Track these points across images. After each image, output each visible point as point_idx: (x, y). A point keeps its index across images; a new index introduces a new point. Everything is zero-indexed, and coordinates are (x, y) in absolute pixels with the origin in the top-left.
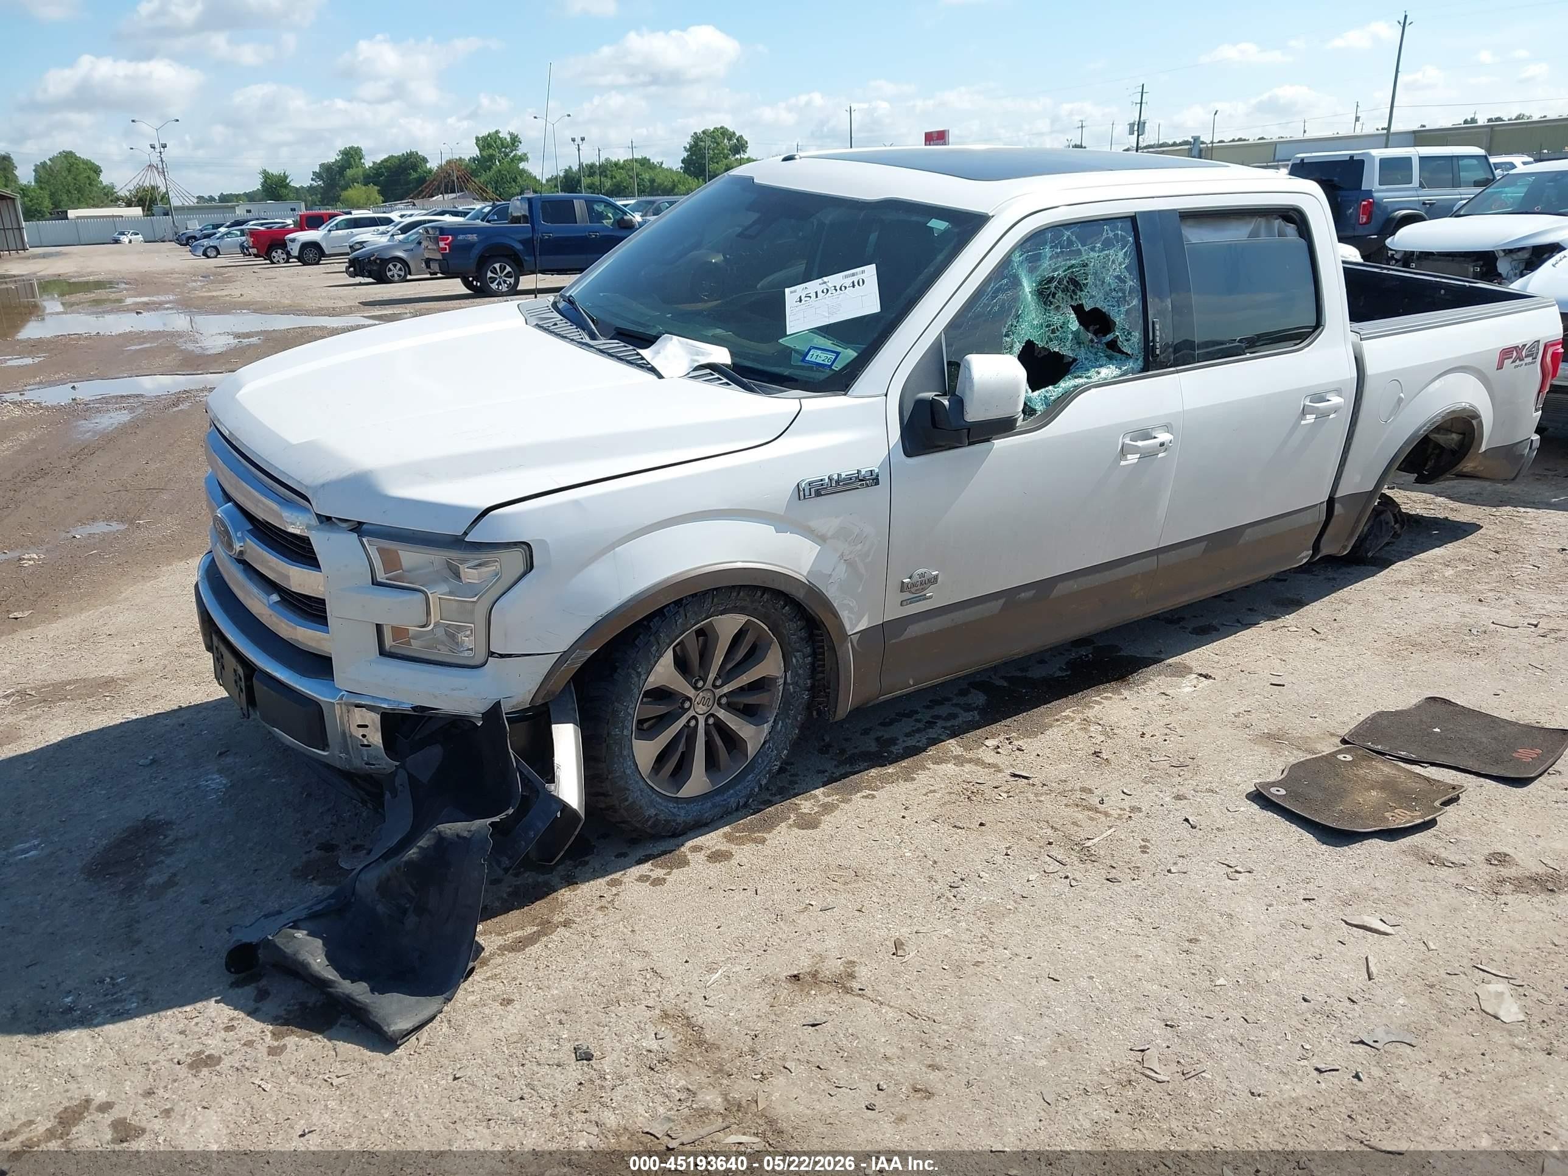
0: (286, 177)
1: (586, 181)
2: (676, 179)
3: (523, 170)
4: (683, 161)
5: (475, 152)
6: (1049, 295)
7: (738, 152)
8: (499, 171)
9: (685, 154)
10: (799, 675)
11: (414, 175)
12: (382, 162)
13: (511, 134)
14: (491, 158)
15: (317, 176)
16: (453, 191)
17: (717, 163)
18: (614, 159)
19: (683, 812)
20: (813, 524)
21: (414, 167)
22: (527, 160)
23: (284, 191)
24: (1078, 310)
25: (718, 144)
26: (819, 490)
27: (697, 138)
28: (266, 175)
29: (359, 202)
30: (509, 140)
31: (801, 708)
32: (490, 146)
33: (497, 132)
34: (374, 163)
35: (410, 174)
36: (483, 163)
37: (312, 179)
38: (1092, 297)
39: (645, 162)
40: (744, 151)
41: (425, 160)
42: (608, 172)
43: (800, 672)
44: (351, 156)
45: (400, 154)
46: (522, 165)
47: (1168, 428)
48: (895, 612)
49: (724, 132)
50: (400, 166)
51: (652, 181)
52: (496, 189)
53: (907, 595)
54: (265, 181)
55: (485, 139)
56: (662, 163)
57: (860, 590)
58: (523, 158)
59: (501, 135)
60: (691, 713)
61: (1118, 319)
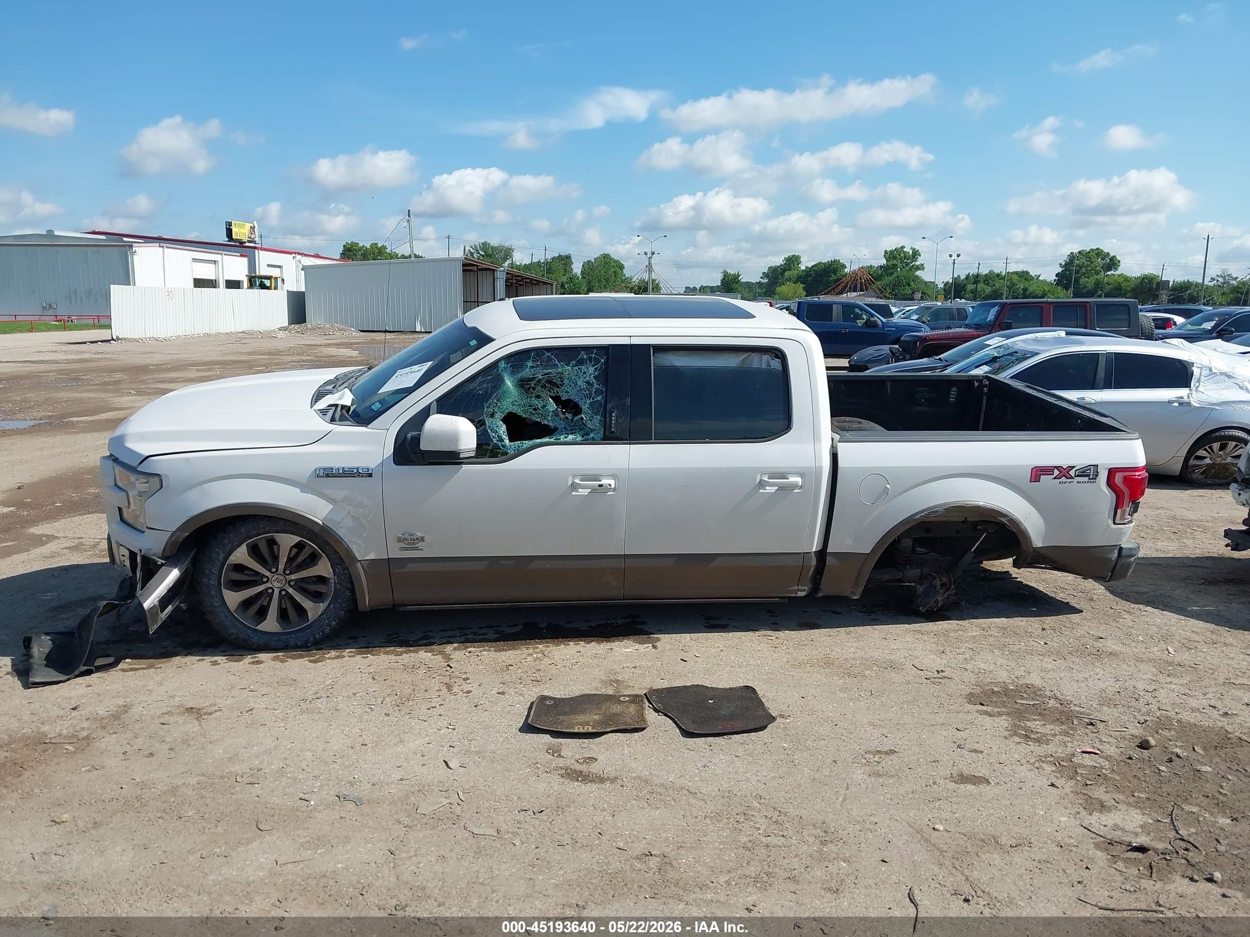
0: (739, 276)
1: (970, 287)
2: (1046, 289)
3: (917, 277)
4: (1057, 275)
5: (883, 262)
6: (530, 388)
7: (1110, 270)
8: (898, 277)
9: (1060, 270)
10: (342, 579)
11: (834, 277)
12: (813, 266)
13: (913, 249)
14: (894, 266)
15: (765, 275)
16: (855, 291)
17: (1088, 278)
18: (997, 271)
19: (256, 638)
20: (326, 491)
21: (835, 271)
22: (923, 269)
23: (736, 286)
24: (557, 400)
25: (1092, 262)
26: (329, 474)
27: (1072, 257)
28: (726, 274)
29: (787, 295)
30: (911, 253)
31: (345, 599)
32: (895, 258)
33: (903, 247)
34: (807, 267)
35: (831, 276)
36: (887, 270)
37: (761, 278)
38: (567, 392)
39: (1024, 275)
40: (1116, 269)
41: (844, 266)
42: (990, 281)
43: (343, 577)
44: (792, 261)
45: (826, 261)
46: (918, 273)
47: (613, 476)
48: (395, 552)
49: (1099, 253)
50: (825, 270)
51: (1025, 290)
52: (893, 290)
53: (402, 545)
54: (724, 279)
55: (892, 252)
56: (1039, 276)
57: (365, 535)
58: (921, 267)
59: (905, 250)
60: (269, 585)
61: (585, 407)
